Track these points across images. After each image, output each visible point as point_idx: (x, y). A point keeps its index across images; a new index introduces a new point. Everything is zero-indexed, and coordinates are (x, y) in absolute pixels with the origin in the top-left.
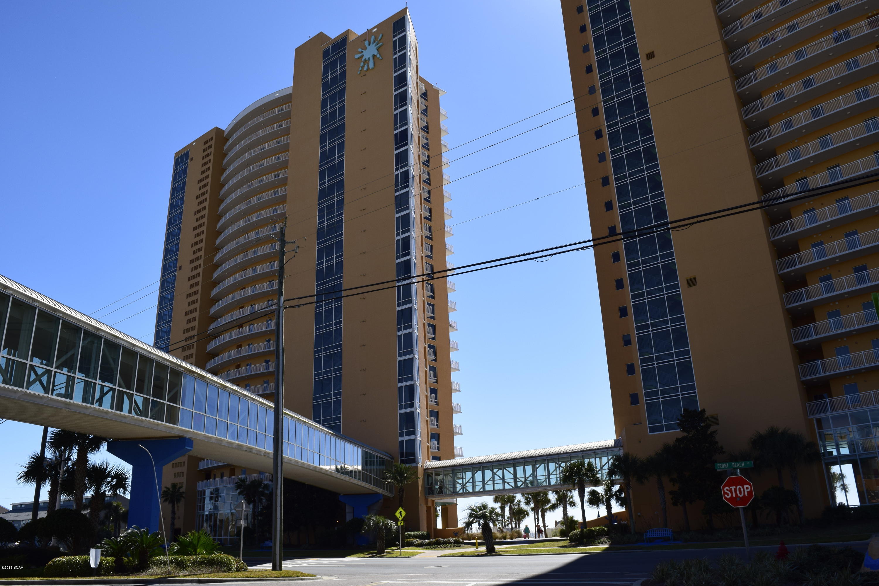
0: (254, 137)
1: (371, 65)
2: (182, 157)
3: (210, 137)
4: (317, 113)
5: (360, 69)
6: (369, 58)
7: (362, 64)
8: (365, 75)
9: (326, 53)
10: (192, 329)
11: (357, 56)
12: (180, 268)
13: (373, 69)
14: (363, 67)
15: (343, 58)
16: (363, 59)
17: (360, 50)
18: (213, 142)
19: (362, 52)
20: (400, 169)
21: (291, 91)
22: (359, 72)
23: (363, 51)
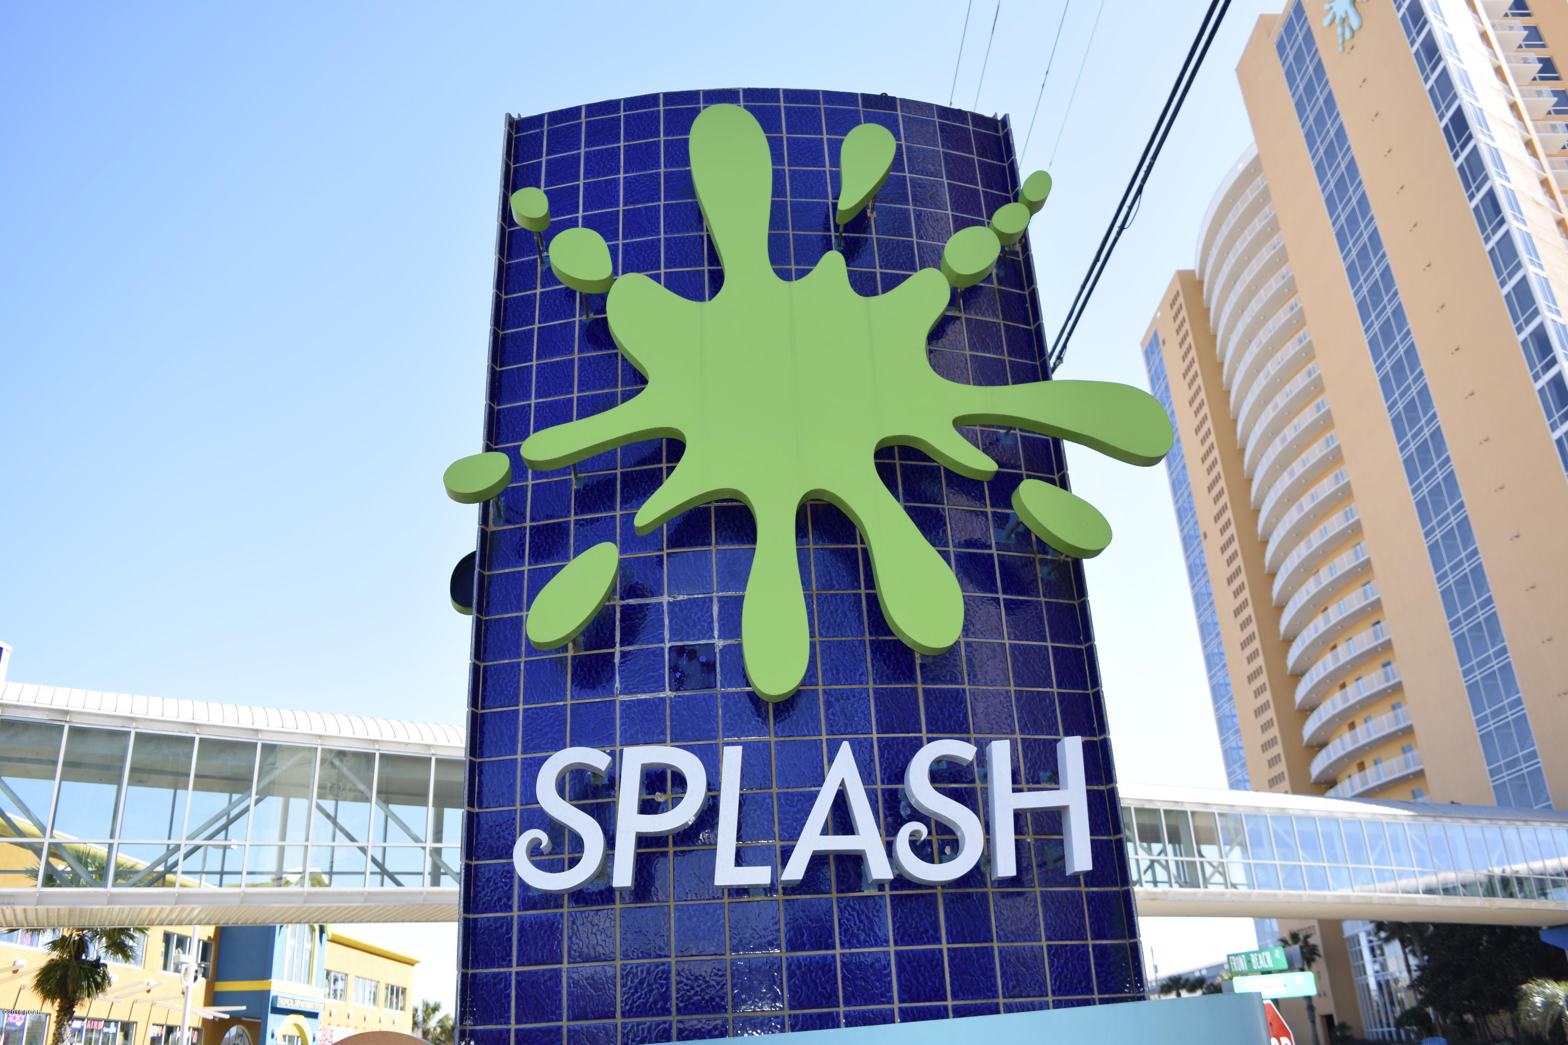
0: (1232, 259)
1: (1354, 22)
2: (1151, 344)
3: (1175, 293)
4: (1305, 163)
5: (1340, 40)
6: (1346, 12)
7: (1339, 30)
8: (1352, 48)
9: (1281, 47)
10: (1251, 638)
11: (1326, 21)
12: (1205, 536)
13: (1360, 27)
14: (1343, 34)
15: (1309, 38)
16: (1337, 20)
17: (1327, 7)
18: (1181, 299)
19: (1331, 8)
20: (1510, 279)
21: (1255, 151)
22: (1340, 49)
23: (1332, 4)
